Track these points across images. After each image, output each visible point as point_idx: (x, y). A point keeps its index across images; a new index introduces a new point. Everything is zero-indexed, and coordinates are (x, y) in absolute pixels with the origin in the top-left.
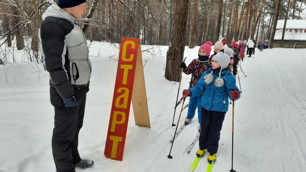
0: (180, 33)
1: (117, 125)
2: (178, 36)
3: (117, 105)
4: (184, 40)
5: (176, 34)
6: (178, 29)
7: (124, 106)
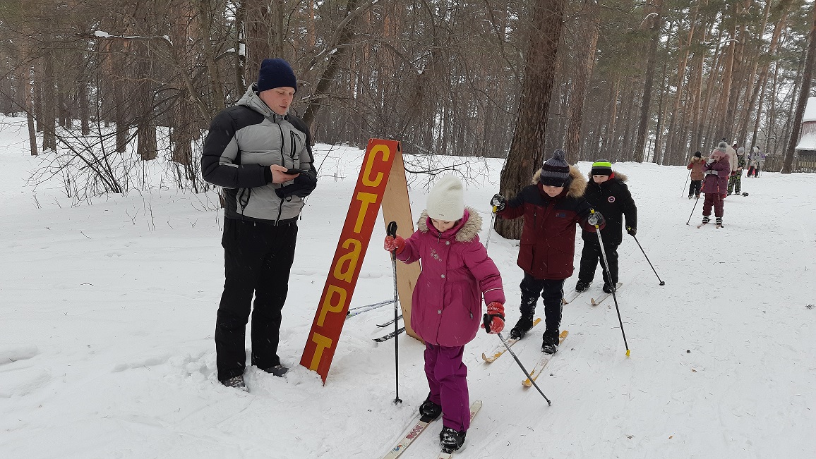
0: (532, 129)
2: (529, 136)
3: (338, 275)
4: (542, 144)
5: (524, 132)
6: (529, 121)
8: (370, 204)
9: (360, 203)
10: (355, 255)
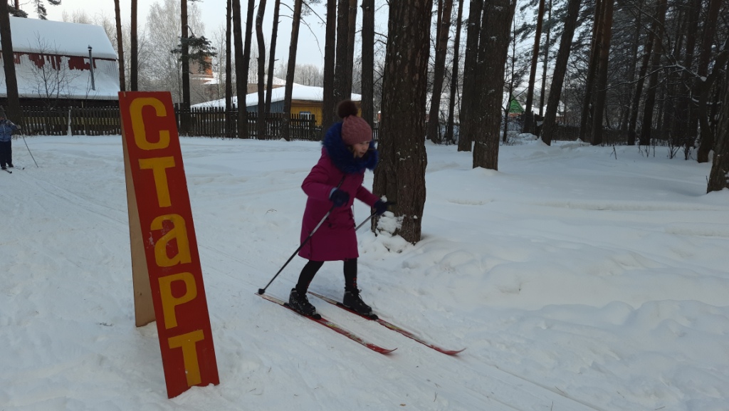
1: (178, 308)
3: (163, 261)
7: (184, 257)
8: (168, 171)
9: (150, 173)
10: (179, 231)
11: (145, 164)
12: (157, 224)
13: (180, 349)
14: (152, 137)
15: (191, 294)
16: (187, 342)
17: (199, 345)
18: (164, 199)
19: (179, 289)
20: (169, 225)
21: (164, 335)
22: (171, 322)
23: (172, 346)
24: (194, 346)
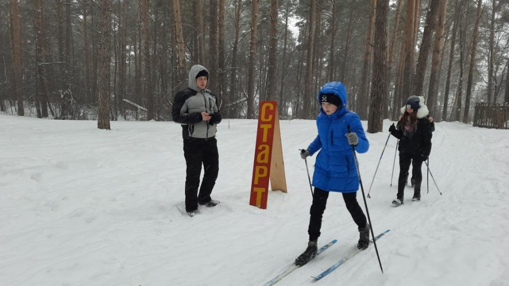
1: (259, 178)
3: (259, 161)
7: (266, 161)
8: (268, 129)
9: (263, 129)
10: (266, 152)
11: (262, 126)
12: (260, 147)
13: (256, 193)
14: (267, 117)
15: (265, 175)
16: (260, 191)
17: (263, 193)
18: (265, 139)
19: (261, 171)
20: (264, 149)
21: (253, 186)
22: (256, 182)
23: (254, 190)
24: (261, 193)
